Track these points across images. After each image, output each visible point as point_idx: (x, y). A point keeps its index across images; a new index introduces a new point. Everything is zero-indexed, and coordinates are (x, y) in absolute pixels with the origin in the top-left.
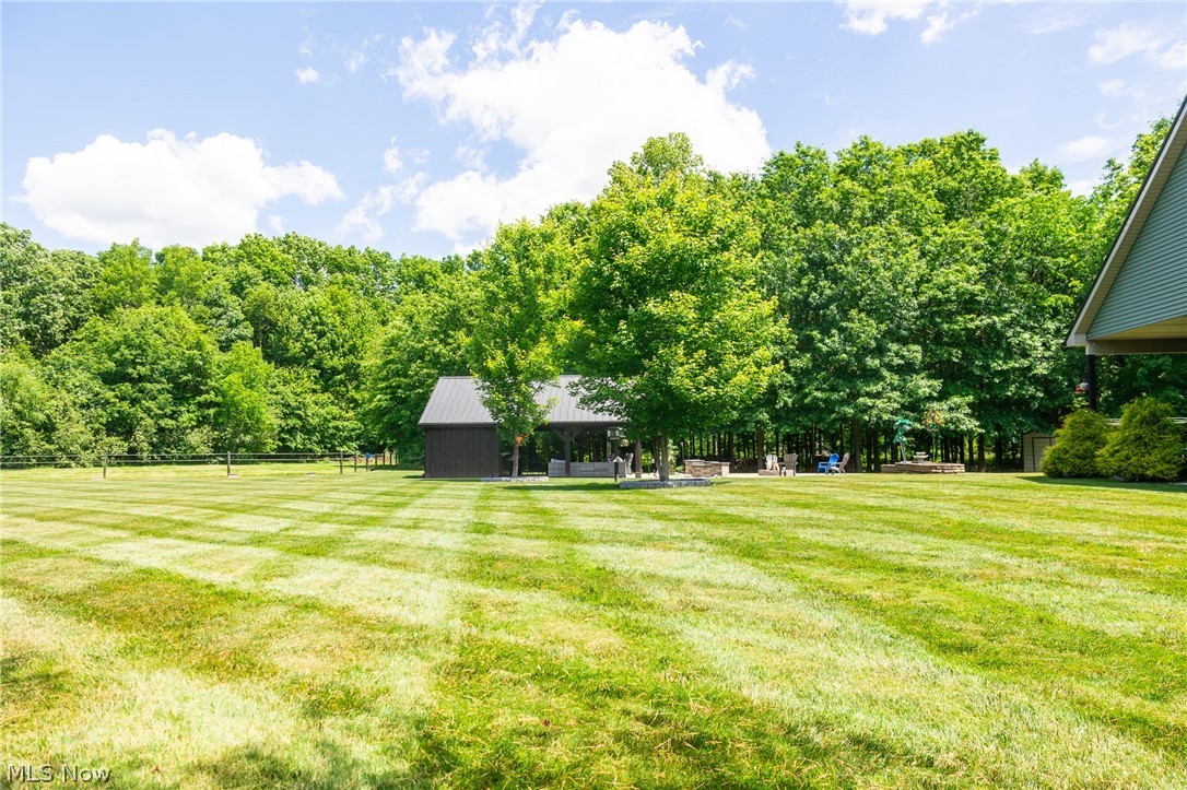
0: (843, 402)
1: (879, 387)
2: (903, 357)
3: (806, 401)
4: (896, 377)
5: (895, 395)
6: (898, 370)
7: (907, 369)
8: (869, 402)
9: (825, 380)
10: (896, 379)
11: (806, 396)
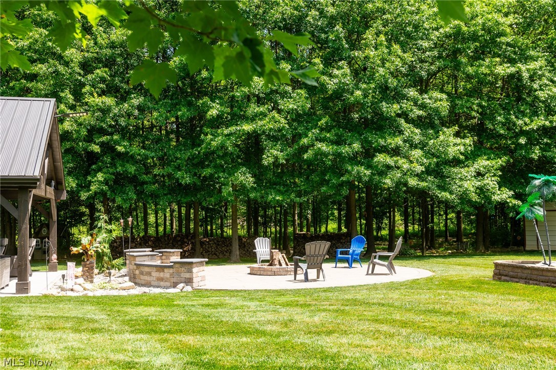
0: (353, 159)
1: (398, 141)
2: (423, 107)
3: (305, 156)
4: (417, 131)
5: (417, 153)
6: (418, 122)
7: (429, 123)
8: (390, 161)
9: (328, 129)
10: (416, 134)
11: (305, 149)
